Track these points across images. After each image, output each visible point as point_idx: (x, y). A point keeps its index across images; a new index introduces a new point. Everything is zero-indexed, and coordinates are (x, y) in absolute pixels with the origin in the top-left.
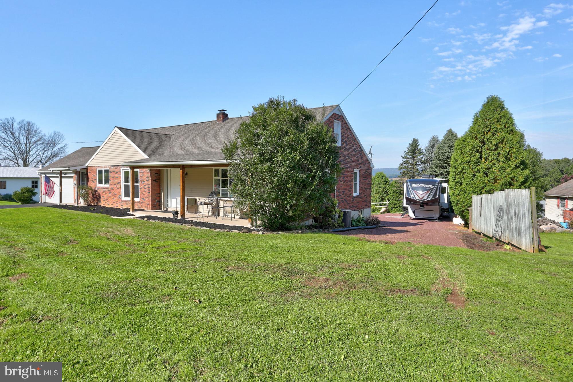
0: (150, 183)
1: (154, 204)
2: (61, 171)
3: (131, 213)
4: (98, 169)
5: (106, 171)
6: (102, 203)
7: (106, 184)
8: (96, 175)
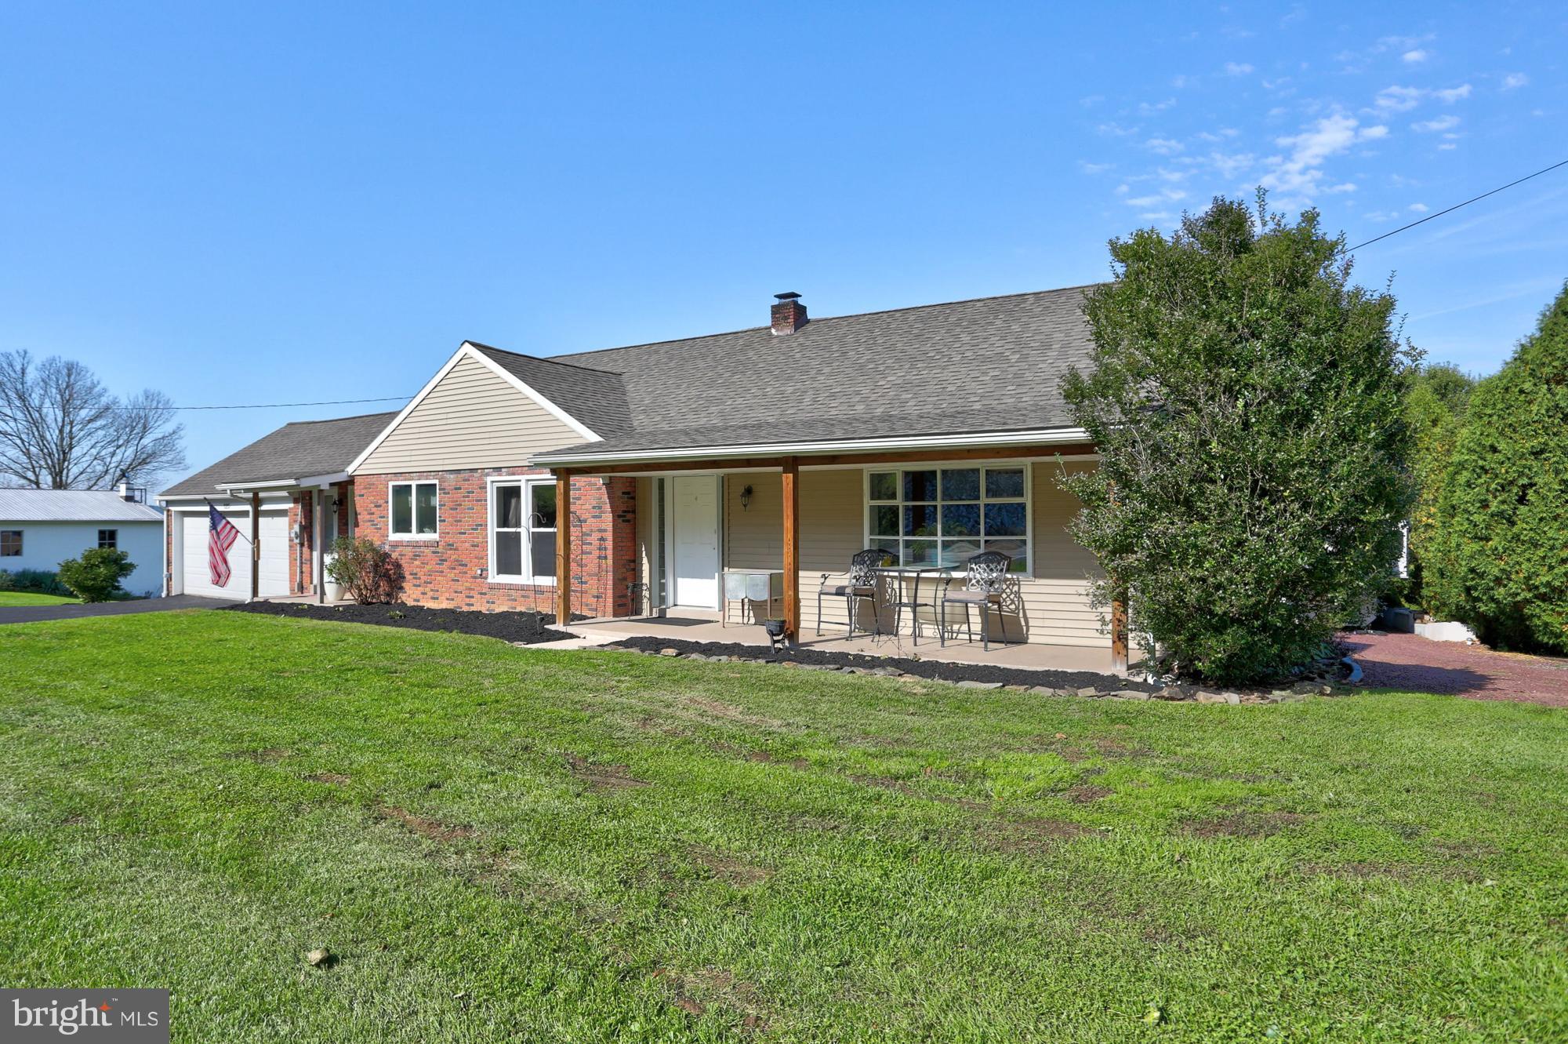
0: (609, 526)
1: (620, 597)
2: (256, 492)
3: (559, 626)
4: (391, 484)
5: (427, 490)
6: (410, 596)
7: (423, 532)
8: (387, 502)
